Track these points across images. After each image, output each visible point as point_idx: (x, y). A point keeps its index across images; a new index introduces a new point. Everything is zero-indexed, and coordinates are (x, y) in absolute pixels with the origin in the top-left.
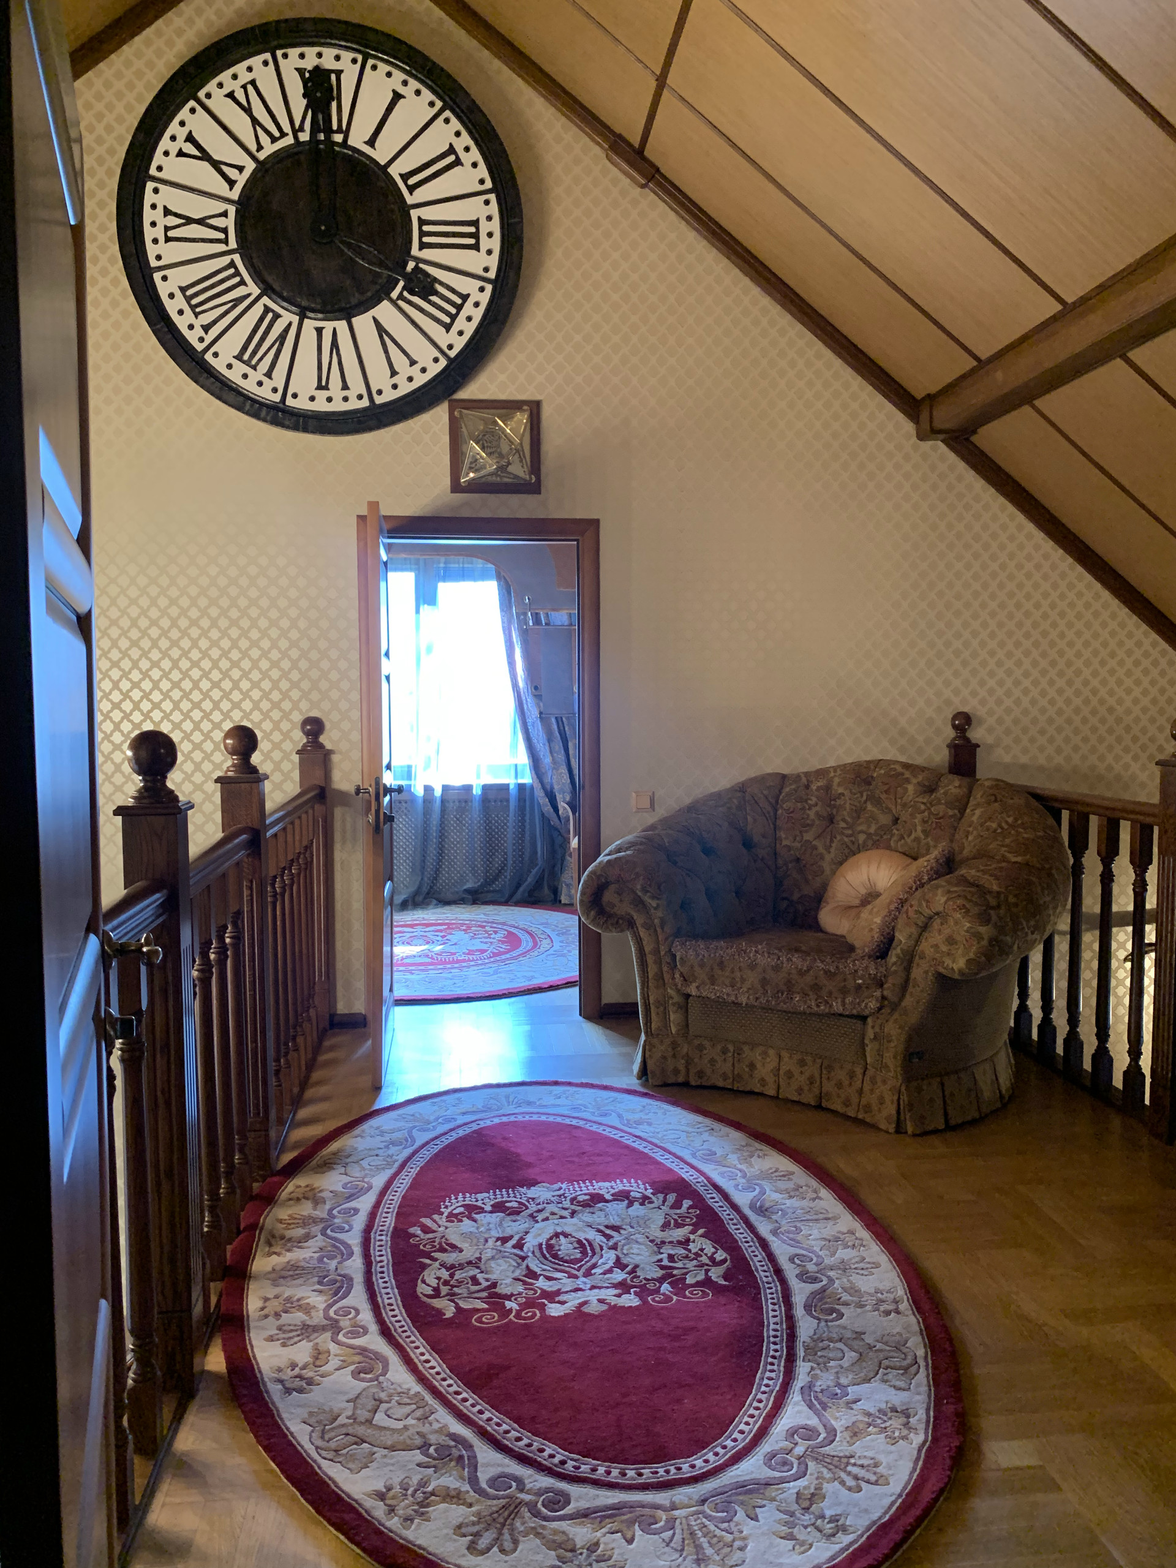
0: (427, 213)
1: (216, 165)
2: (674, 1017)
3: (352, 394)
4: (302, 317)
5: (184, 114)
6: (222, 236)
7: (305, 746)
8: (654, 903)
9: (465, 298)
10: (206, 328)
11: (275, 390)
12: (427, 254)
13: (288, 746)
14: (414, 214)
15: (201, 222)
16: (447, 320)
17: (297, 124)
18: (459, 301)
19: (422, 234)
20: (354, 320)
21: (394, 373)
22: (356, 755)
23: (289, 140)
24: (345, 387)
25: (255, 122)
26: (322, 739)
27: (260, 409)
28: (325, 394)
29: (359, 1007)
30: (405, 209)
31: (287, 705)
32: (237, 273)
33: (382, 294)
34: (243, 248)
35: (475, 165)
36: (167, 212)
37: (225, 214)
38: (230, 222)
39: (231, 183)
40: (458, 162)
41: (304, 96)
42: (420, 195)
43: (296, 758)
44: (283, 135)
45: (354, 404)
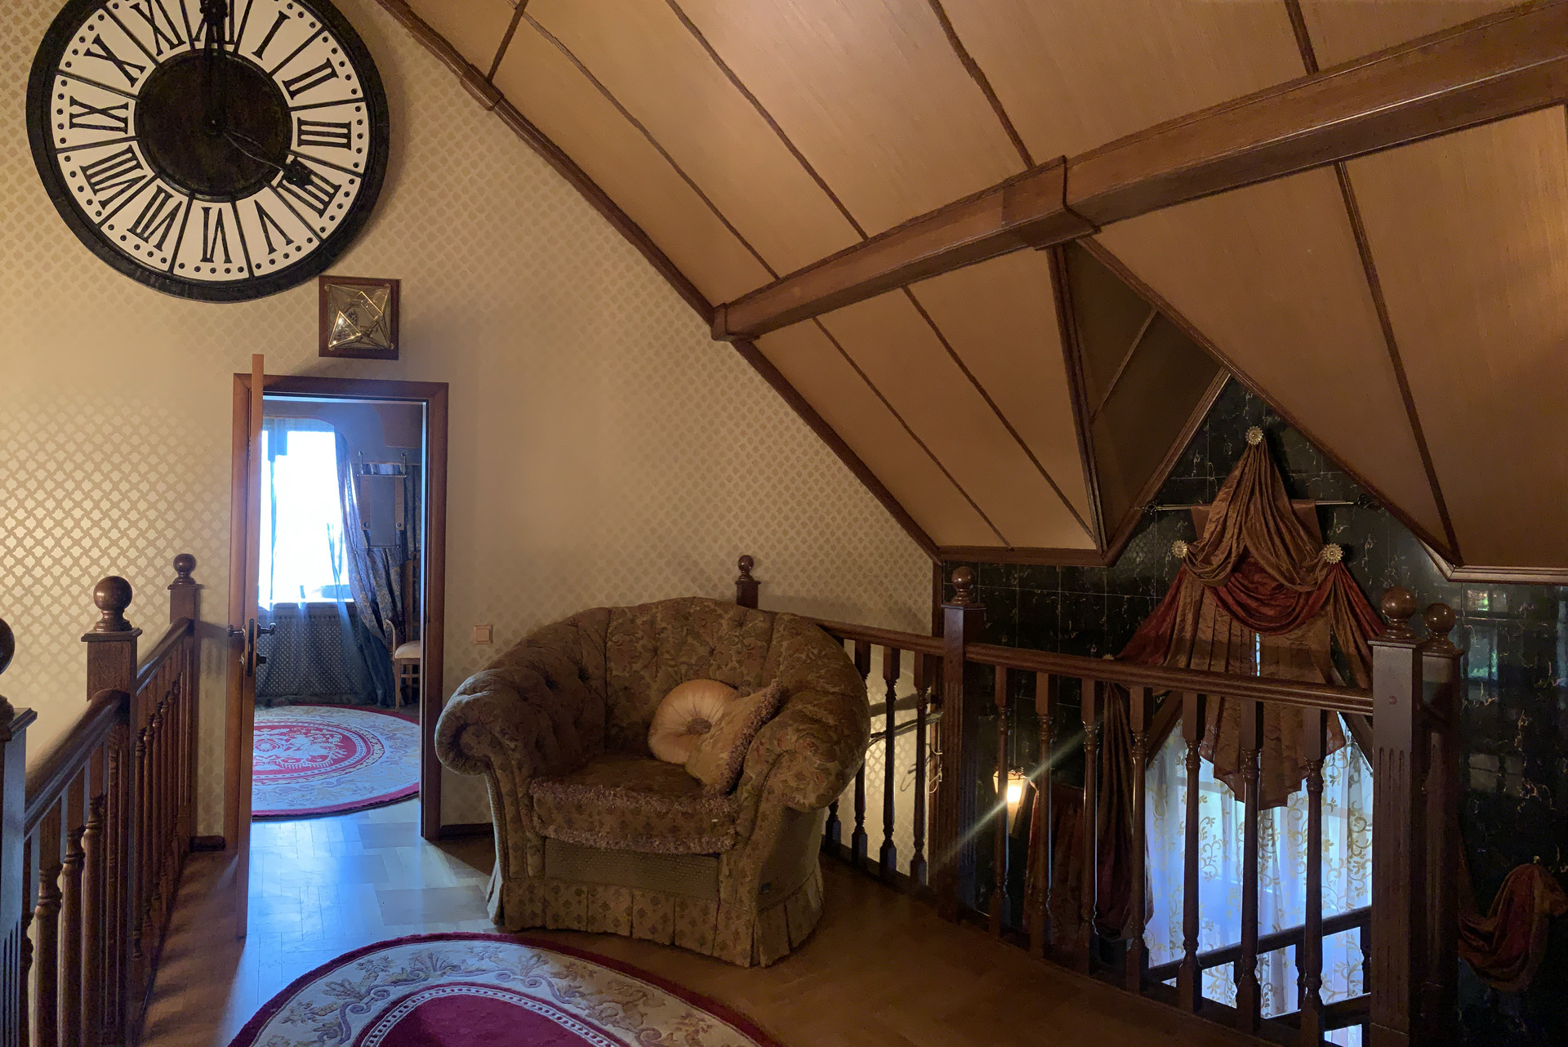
0: (305, 115)
1: (120, 64)
2: (532, 860)
3: (234, 267)
4: (192, 198)
5: (93, 19)
6: (122, 125)
7: (176, 581)
8: (512, 745)
9: (337, 188)
10: (104, 204)
11: (164, 260)
12: (304, 150)
13: (160, 581)
14: (295, 115)
15: (104, 112)
16: (321, 206)
17: (194, 36)
18: (331, 191)
19: (301, 132)
20: (238, 203)
21: (272, 250)
22: (224, 589)
23: (186, 47)
24: (228, 260)
25: (157, 30)
26: (193, 575)
27: (149, 276)
28: (210, 265)
29: (219, 830)
30: (287, 111)
31: (161, 543)
32: (134, 158)
33: (263, 182)
34: (140, 136)
35: (348, 77)
36: (73, 102)
37: (125, 106)
38: (129, 114)
39: (133, 80)
40: (334, 74)
41: (201, 11)
42: (300, 100)
43: (168, 593)
44: (181, 42)
45: (236, 276)
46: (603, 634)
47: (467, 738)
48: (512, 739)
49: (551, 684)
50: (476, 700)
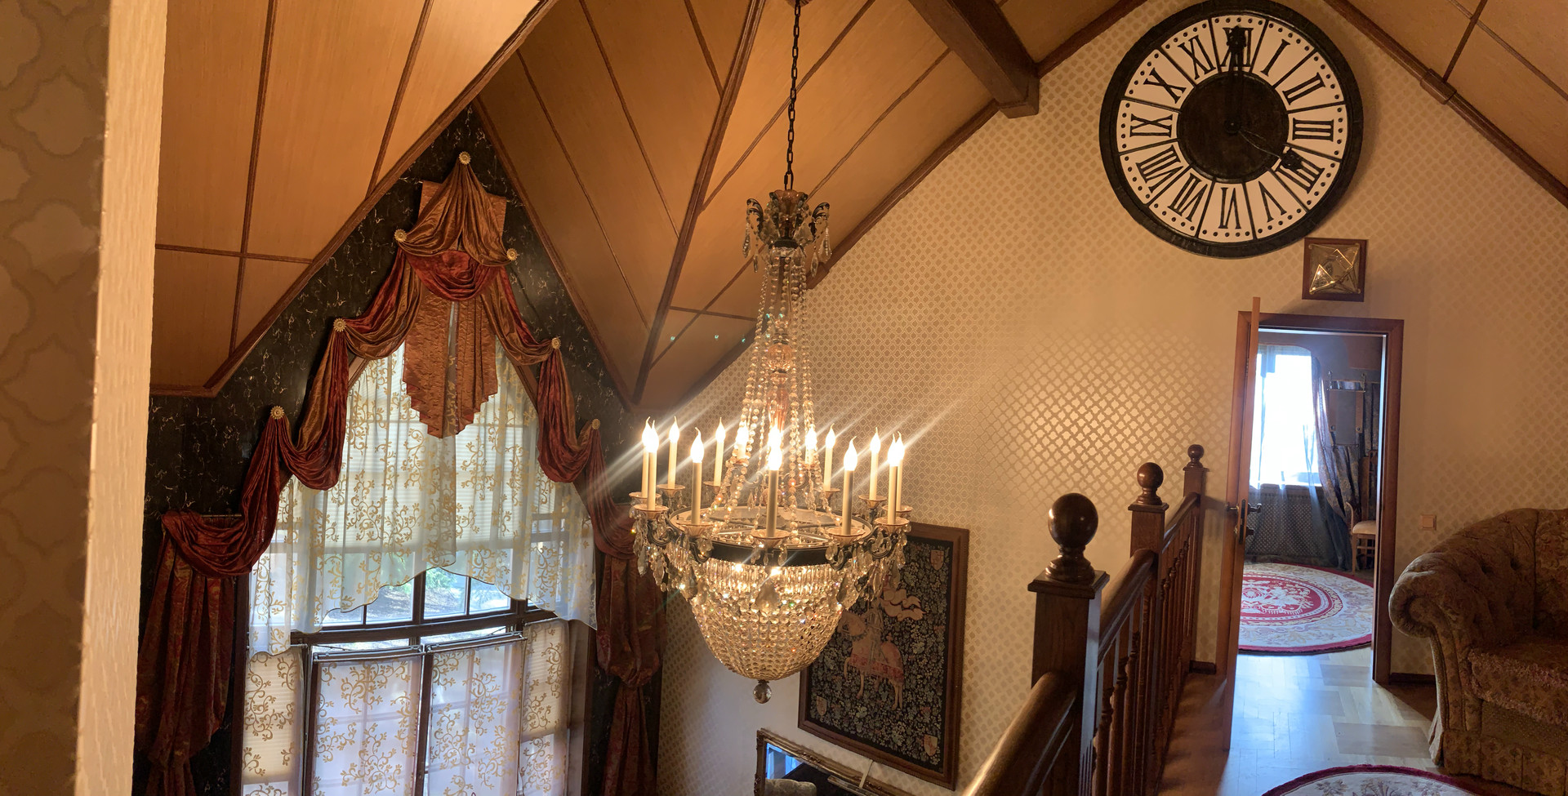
0: (1299, 116)
1: (1168, 88)
2: (1470, 719)
3: (1242, 231)
4: (1214, 181)
5: (1150, 58)
6: (1167, 131)
7: (1189, 464)
8: (1454, 618)
9: (1321, 171)
10: (1152, 189)
11: (1192, 228)
12: (1297, 142)
13: (1178, 464)
14: (1291, 117)
15: (1155, 123)
16: (1308, 185)
17: (1221, 62)
18: (1317, 173)
19: (1295, 129)
20: (1247, 183)
21: (1270, 219)
22: (1224, 473)
23: (1215, 72)
24: (1238, 227)
25: (1196, 61)
26: (1201, 460)
27: (1182, 241)
28: (1225, 231)
29: (1212, 658)
30: (1285, 114)
31: (1180, 436)
32: (1175, 154)
33: (1266, 167)
34: (1180, 139)
35: (1333, 86)
36: (1133, 118)
37: (1170, 118)
38: (1174, 123)
39: (1176, 98)
40: (1322, 85)
41: (1228, 44)
42: (1296, 105)
43: (1183, 473)
44: (1212, 68)
45: (1243, 238)
46: (1532, 532)
47: (1415, 607)
48: (1453, 613)
49: (1486, 569)
50: (1424, 577)
